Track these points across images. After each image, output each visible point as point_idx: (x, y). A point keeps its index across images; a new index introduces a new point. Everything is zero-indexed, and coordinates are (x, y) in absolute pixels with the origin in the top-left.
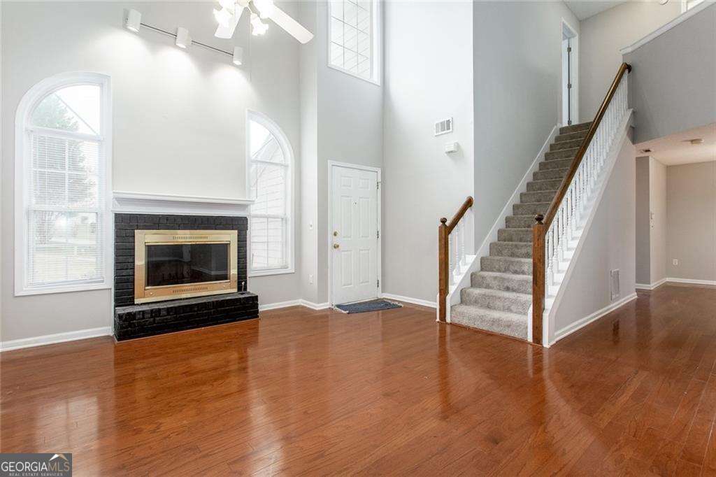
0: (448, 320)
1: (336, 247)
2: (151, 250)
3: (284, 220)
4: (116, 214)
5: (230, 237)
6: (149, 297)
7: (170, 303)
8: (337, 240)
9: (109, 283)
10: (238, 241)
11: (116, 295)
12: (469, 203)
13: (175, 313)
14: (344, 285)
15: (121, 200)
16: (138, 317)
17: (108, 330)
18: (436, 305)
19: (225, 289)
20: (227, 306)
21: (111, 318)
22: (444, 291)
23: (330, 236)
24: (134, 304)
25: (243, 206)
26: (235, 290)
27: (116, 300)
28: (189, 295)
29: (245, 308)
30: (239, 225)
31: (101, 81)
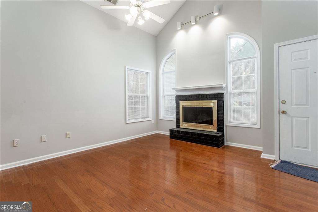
1: (284, 113)
2: (185, 108)
4: (176, 95)
5: (213, 104)
6: (185, 126)
7: (184, 129)
10: (218, 105)
13: (184, 134)
19: (211, 129)
20: (203, 137)
24: (179, 128)
26: (216, 131)
27: (176, 125)
28: (196, 128)
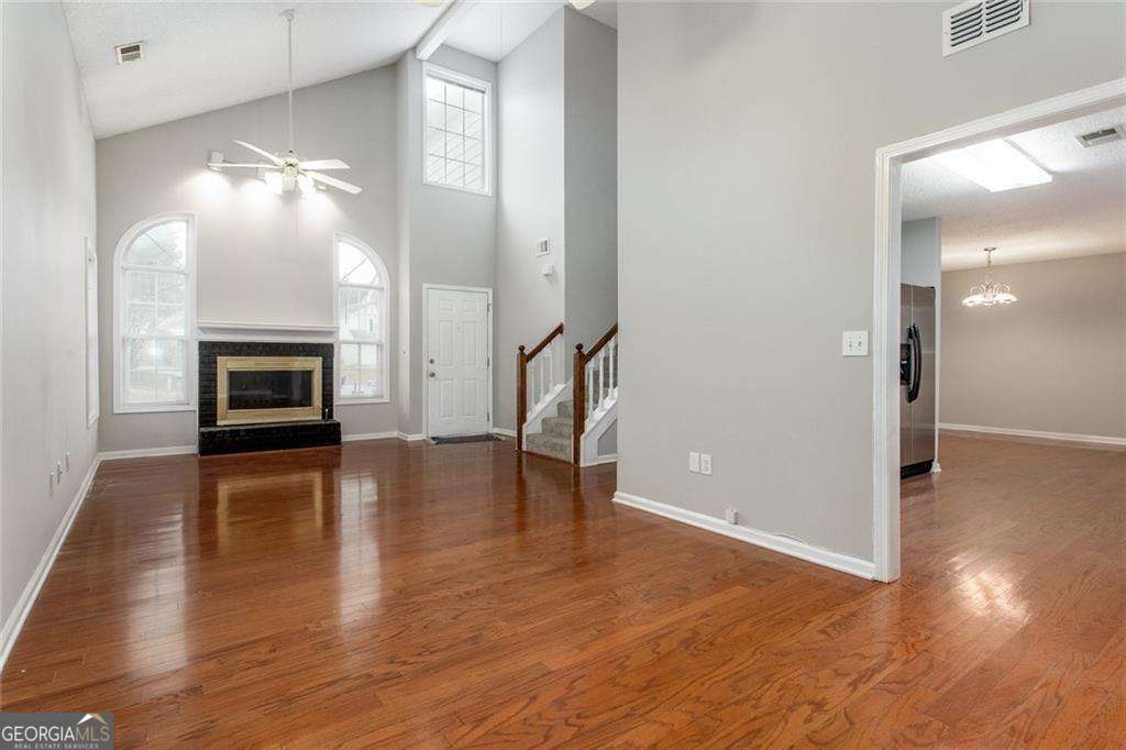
0: (524, 448)
1: (433, 375)
2: (233, 375)
3: (380, 346)
4: (200, 343)
5: (315, 364)
6: (228, 419)
8: (432, 368)
9: (194, 406)
10: (323, 368)
11: (200, 417)
12: (560, 330)
14: (444, 416)
15: (204, 330)
16: (218, 435)
17: (193, 449)
18: (514, 434)
19: (308, 415)
21: (195, 437)
22: (522, 418)
23: (425, 363)
24: (216, 426)
25: (330, 333)
26: (320, 418)
27: (200, 422)
28: (270, 421)
29: (326, 434)
30: (325, 352)
31: (189, 219)
